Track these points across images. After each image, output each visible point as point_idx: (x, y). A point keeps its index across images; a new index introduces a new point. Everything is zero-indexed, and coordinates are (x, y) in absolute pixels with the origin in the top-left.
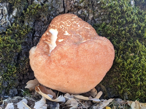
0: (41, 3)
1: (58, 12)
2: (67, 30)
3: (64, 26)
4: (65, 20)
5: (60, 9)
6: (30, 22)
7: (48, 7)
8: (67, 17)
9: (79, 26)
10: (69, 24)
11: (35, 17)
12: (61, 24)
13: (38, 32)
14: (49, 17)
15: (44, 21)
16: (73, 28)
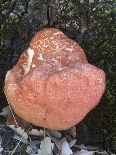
0: (18, 15)
1: (41, 25)
2: (42, 53)
3: (40, 47)
4: (44, 39)
5: (44, 21)
6: (6, 41)
7: (28, 20)
8: (46, 34)
9: (58, 47)
10: (46, 45)
11: (11, 34)
12: (39, 43)
13: (18, 51)
14: (31, 32)
15: (24, 37)
16: (49, 51)
